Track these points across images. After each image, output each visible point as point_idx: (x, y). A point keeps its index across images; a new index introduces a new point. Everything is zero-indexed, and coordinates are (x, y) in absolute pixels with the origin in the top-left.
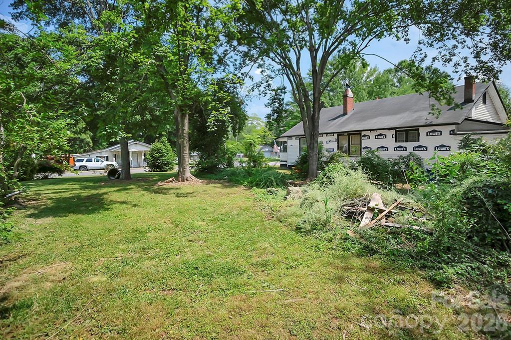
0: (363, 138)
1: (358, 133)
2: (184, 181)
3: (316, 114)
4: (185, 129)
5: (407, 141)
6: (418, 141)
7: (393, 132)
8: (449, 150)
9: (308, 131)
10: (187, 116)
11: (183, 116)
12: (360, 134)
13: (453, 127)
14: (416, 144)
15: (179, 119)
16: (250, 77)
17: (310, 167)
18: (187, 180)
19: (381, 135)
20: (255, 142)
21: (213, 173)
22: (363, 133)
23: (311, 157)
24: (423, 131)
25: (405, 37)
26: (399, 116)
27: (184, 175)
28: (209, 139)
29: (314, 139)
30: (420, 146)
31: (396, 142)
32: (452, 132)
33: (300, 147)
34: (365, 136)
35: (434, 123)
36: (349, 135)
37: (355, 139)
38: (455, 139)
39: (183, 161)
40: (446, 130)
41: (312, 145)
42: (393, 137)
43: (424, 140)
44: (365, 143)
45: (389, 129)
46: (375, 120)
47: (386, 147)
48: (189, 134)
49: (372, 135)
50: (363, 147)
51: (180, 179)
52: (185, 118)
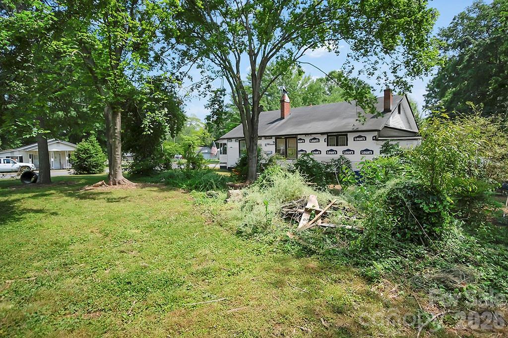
0: (298, 141)
1: (294, 137)
2: (115, 185)
3: (256, 117)
4: (117, 129)
5: (337, 145)
6: (347, 145)
7: (326, 136)
8: (373, 154)
9: (247, 134)
10: (120, 114)
11: (115, 115)
12: (296, 137)
13: (376, 134)
14: (345, 148)
15: (110, 117)
16: (189, 77)
17: (249, 169)
18: (119, 183)
19: (315, 139)
20: (194, 143)
21: (150, 176)
22: (299, 137)
23: (251, 159)
24: (351, 137)
25: (335, 49)
26: (330, 122)
27: (116, 178)
28: (145, 140)
29: (253, 142)
30: (349, 150)
31: (328, 145)
32: (374, 138)
33: (239, 149)
34: (300, 139)
35: (359, 129)
36: (286, 138)
37: (291, 142)
38: (377, 144)
39: (114, 163)
40: (370, 136)
41: (251, 147)
42: (325, 141)
43: (352, 144)
44: (301, 146)
45: (322, 134)
46: (309, 125)
47: (319, 151)
48: (122, 134)
49: (307, 139)
50: (299, 150)
51: (112, 183)
52: (116, 117)
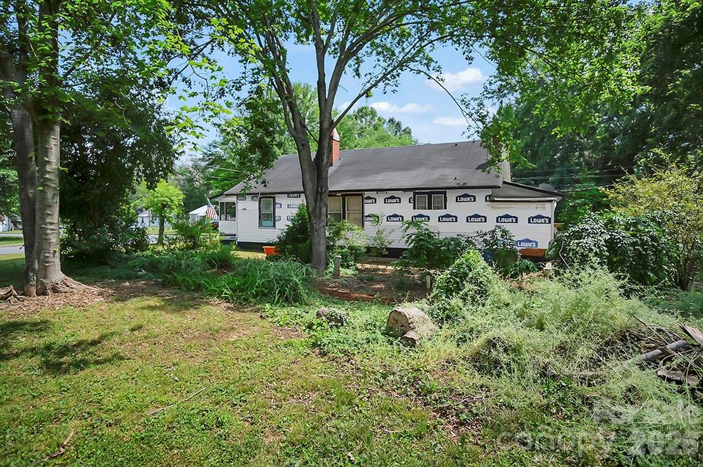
0: (366, 201)
1: (358, 193)
2: (45, 294)
4: (49, 162)
5: (430, 208)
6: (445, 208)
7: (411, 194)
8: (485, 221)
9: (309, 185)
10: (58, 129)
11: (43, 129)
12: (361, 195)
13: (489, 192)
14: (443, 212)
15: (29, 134)
16: (184, 80)
18: (55, 290)
19: (392, 197)
20: (172, 201)
21: (108, 264)
22: (367, 194)
23: (317, 231)
24: (451, 196)
26: (413, 173)
27: (45, 277)
28: (98, 192)
29: (321, 200)
30: (448, 216)
31: (414, 208)
32: (488, 198)
33: (260, 212)
34: (369, 198)
35: (469, 185)
36: (344, 196)
37: (353, 203)
38: (492, 207)
39: (41, 244)
40: (481, 196)
41: (318, 209)
42: (410, 202)
43: (453, 207)
44: (369, 209)
45: (405, 190)
46: (381, 176)
47: (401, 216)
48: (61, 175)
49: (380, 198)
50: (366, 214)
51: (34, 290)
52: (48, 134)
